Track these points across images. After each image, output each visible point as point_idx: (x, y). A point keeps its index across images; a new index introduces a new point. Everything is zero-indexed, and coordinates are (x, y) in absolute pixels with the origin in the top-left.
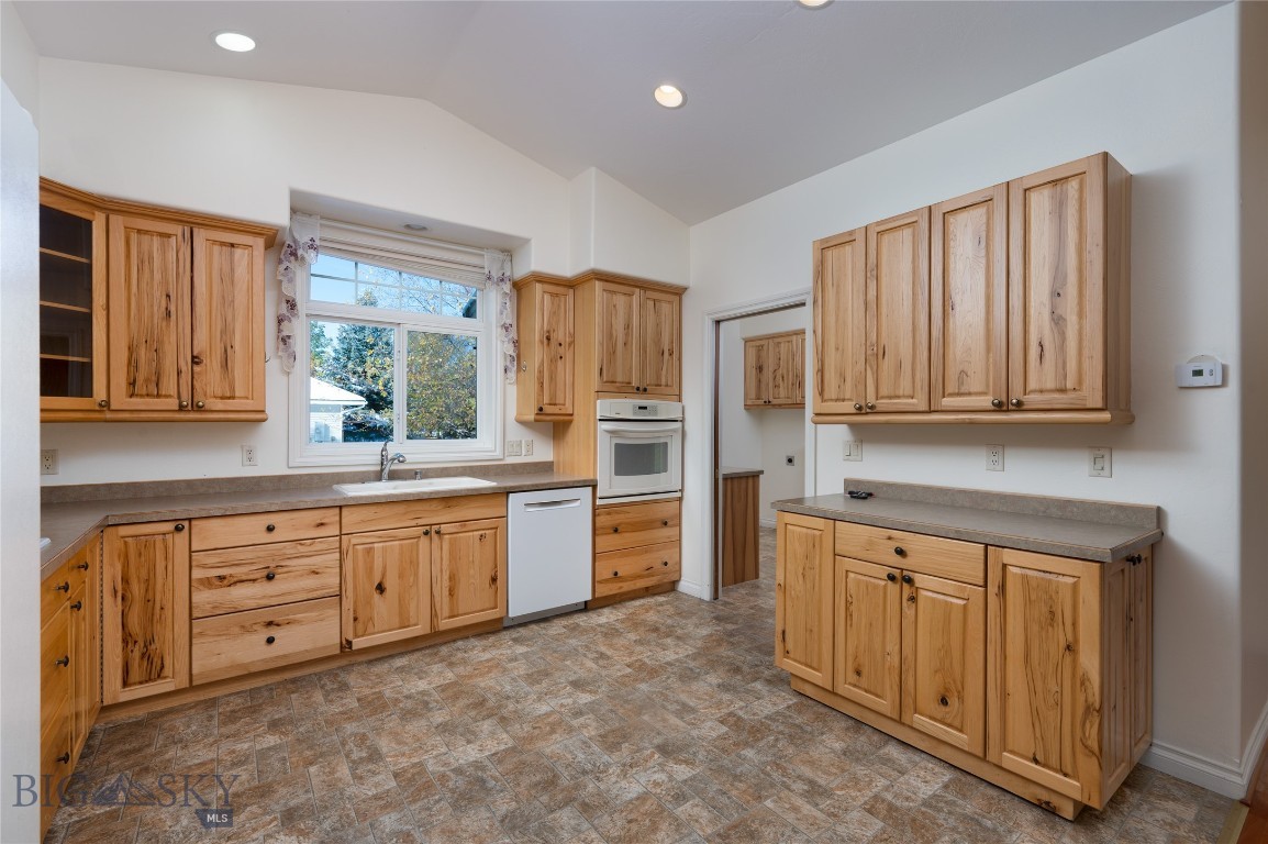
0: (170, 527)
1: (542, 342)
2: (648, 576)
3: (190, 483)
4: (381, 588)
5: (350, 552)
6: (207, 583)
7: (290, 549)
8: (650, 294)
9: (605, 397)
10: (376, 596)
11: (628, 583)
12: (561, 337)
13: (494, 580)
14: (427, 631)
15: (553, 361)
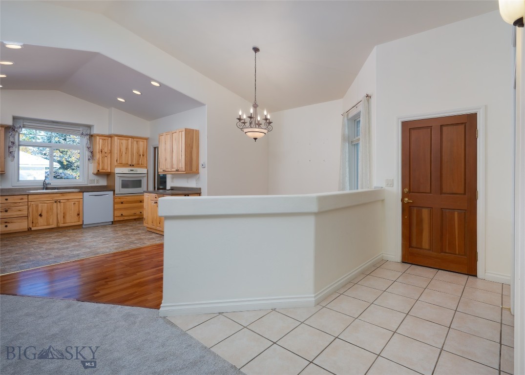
1: (99, 153)
2: (134, 216)
4: (41, 215)
5: (31, 206)
7: (12, 205)
8: (135, 139)
9: (118, 167)
10: (39, 217)
11: (127, 218)
12: (106, 151)
13: (78, 215)
14: (56, 226)
15: (103, 158)
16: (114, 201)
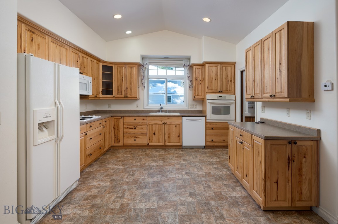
0: (120, 117)
1: (195, 81)
2: (223, 143)
3: (128, 111)
4: (154, 134)
5: (149, 126)
6: (126, 128)
7: (138, 124)
8: (223, 65)
9: (209, 94)
11: (216, 143)
12: (200, 79)
13: (179, 136)
14: (164, 145)
15: (198, 85)
16: (206, 126)
